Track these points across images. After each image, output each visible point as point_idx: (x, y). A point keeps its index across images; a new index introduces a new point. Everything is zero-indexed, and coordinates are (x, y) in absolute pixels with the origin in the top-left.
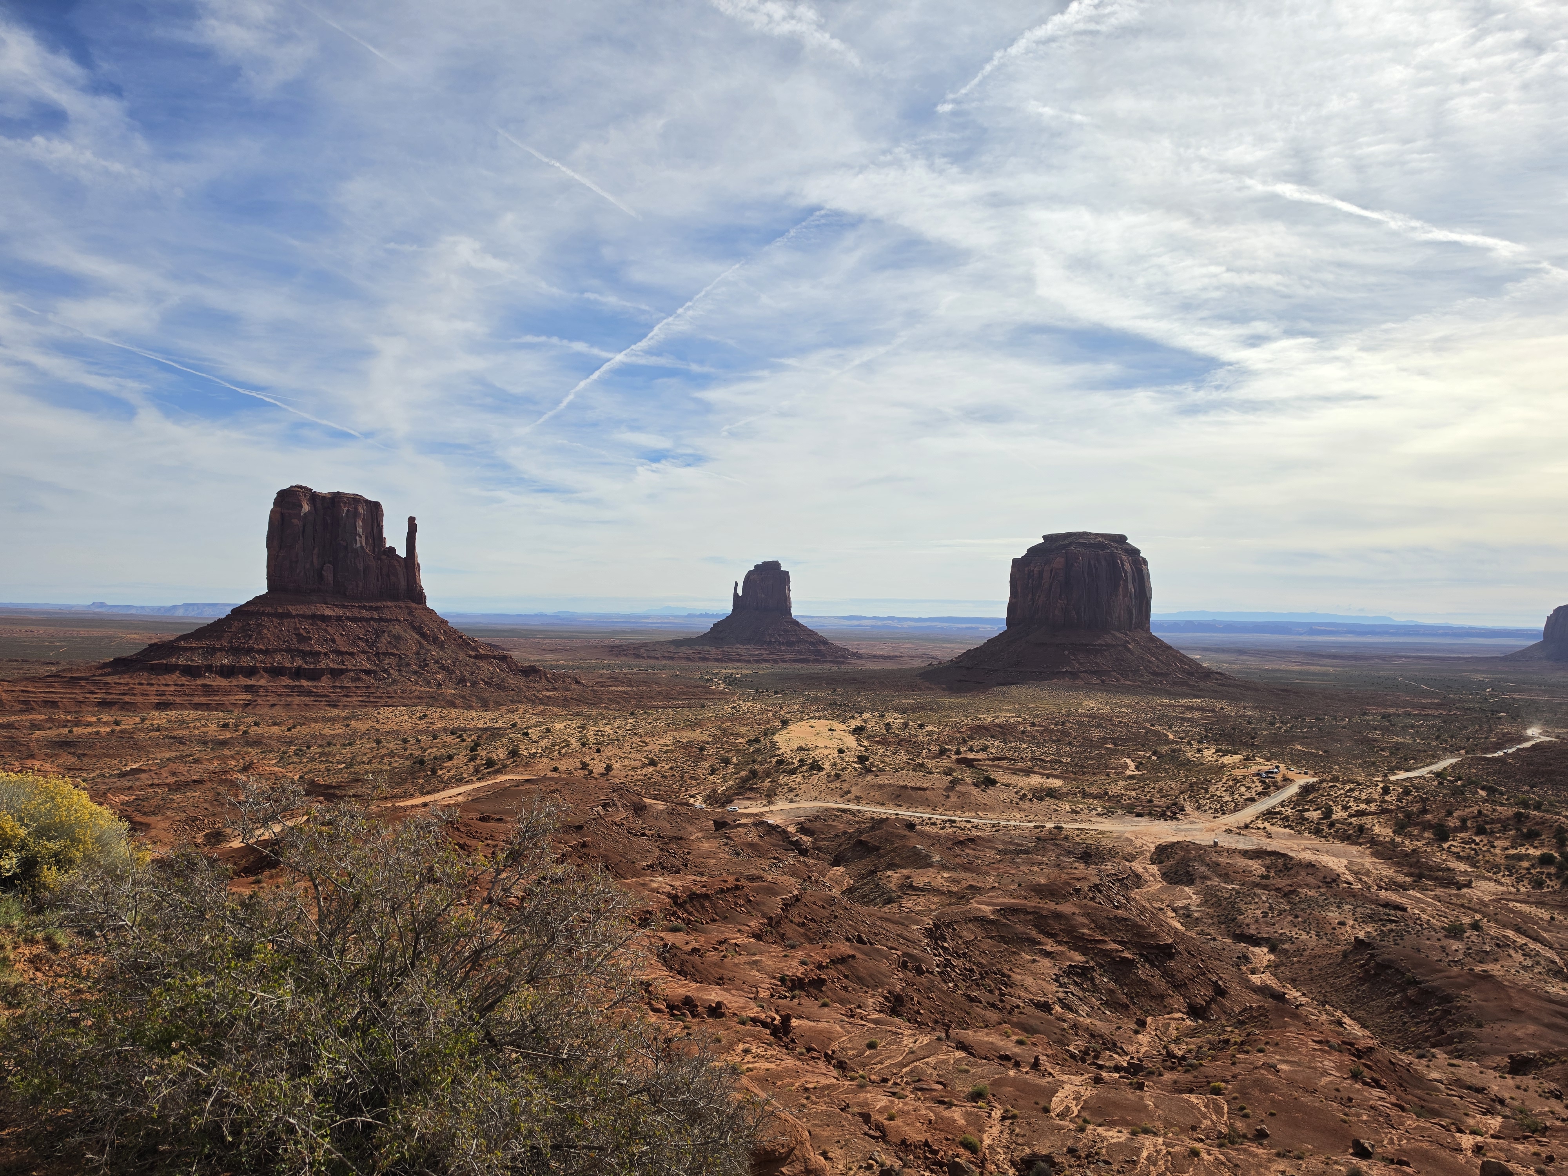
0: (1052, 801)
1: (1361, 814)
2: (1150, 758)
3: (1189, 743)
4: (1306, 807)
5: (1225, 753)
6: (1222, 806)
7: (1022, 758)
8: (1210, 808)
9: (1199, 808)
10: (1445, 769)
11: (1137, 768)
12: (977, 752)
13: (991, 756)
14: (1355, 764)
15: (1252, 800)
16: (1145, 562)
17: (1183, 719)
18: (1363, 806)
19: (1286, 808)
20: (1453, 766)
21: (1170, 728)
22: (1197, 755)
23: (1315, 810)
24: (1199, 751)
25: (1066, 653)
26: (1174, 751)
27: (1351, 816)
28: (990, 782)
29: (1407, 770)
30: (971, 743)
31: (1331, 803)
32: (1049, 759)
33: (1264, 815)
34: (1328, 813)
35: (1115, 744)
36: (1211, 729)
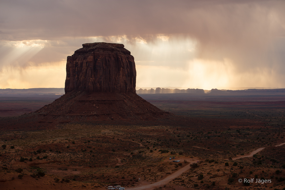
0: (74, 182)
1: (215, 176)
2: (129, 156)
3: (148, 148)
4: (192, 175)
5: (163, 152)
6: (155, 178)
7: (65, 161)
8: (150, 179)
9: (145, 180)
10: (257, 153)
11: (122, 162)
12: (41, 159)
13: (49, 161)
14: (220, 153)
15: (169, 173)
16: (132, 58)
17: (148, 136)
18: (217, 173)
19: (183, 176)
20: (261, 152)
21: (141, 141)
22: (151, 154)
23: (196, 176)
24: (151, 151)
25: (94, 105)
26: (140, 152)
27: (211, 178)
28: (41, 174)
29: (242, 155)
30: (38, 155)
31: (203, 172)
32: (78, 160)
33: (173, 180)
34: (201, 177)
35: (114, 151)
36: (160, 141)
